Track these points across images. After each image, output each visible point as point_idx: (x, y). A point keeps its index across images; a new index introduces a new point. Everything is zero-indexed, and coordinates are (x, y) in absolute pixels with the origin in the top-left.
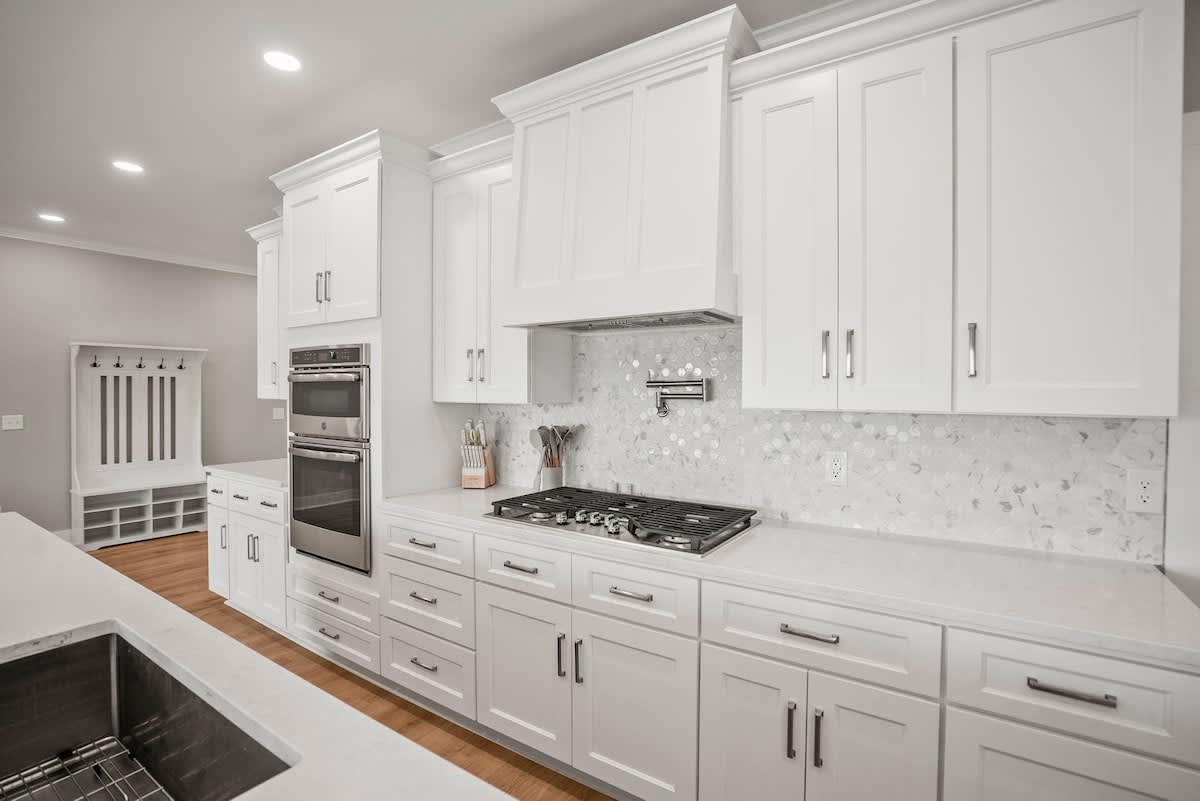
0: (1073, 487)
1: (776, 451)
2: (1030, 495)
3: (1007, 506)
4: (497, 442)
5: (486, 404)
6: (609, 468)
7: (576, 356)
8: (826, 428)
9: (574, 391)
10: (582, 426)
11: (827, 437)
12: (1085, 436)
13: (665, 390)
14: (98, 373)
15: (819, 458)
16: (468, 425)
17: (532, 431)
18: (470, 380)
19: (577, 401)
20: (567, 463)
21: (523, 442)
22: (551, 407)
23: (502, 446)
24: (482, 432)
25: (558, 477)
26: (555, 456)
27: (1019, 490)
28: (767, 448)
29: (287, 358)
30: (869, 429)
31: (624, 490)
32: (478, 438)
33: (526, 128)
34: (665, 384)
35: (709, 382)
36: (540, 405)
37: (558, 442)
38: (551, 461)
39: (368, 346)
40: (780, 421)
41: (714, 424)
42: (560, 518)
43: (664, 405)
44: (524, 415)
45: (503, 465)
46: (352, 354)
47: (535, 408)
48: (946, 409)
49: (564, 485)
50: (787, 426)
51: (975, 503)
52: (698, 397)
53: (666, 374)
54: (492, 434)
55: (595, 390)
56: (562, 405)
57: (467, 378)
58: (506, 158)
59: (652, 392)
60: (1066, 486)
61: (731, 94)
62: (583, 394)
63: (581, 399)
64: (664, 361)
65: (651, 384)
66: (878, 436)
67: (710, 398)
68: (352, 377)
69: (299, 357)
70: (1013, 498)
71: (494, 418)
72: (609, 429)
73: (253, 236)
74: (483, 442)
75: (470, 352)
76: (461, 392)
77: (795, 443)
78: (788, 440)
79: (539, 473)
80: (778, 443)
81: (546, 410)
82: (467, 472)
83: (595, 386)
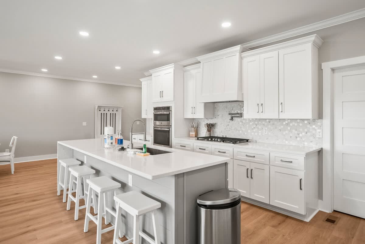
0: (308, 133)
1: (254, 128)
2: (301, 135)
3: (297, 137)
4: (197, 127)
5: (195, 119)
6: (221, 132)
7: (214, 108)
8: (264, 123)
9: (214, 116)
10: (216, 123)
11: (264, 125)
12: (309, 123)
13: (233, 115)
14: (101, 112)
15: (262, 129)
16: (191, 123)
17: (205, 124)
18: (192, 113)
19: (214, 118)
20: (213, 131)
21: (203, 127)
22: (209, 119)
23: (198, 128)
24: (194, 125)
25: (210, 134)
26: (210, 129)
27: (299, 134)
28: (253, 127)
29: (153, 109)
30: (271, 123)
31: (224, 137)
32: (193, 126)
33: (203, 63)
34: (232, 114)
35: (241, 114)
36: (207, 119)
37: (210, 127)
38: (209, 130)
39: (171, 106)
40: (255, 122)
41: (242, 122)
42: (210, 140)
43: (232, 118)
44: (203, 121)
45: (199, 132)
46: (168, 108)
47: (206, 120)
48: (278, 118)
49: (212, 136)
50: (256, 123)
51: (291, 137)
52: (239, 117)
53: (233, 112)
54: (196, 126)
55: (218, 115)
56: (212, 119)
57: (191, 113)
58: (200, 67)
59: (230, 116)
60: (306, 133)
61: (242, 58)
62: (216, 116)
63: (215, 117)
64: (232, 109)
65: (230, 114)
66: (273, 124)
67: (241, 117)
68: (168, 113)
69: (155, 109)
70: (297, 136)
71: (197, 122)
72: (221, 123)
73: (141, 80)
74: (194, 127)
75: (192, 107)
76: (190, 116)
77: (258, 126)
78: (256, 125)
79: (206, 133)
80: (255, 126)
81: (208, 120)
82: (191, 133)
83: (218, 114)
